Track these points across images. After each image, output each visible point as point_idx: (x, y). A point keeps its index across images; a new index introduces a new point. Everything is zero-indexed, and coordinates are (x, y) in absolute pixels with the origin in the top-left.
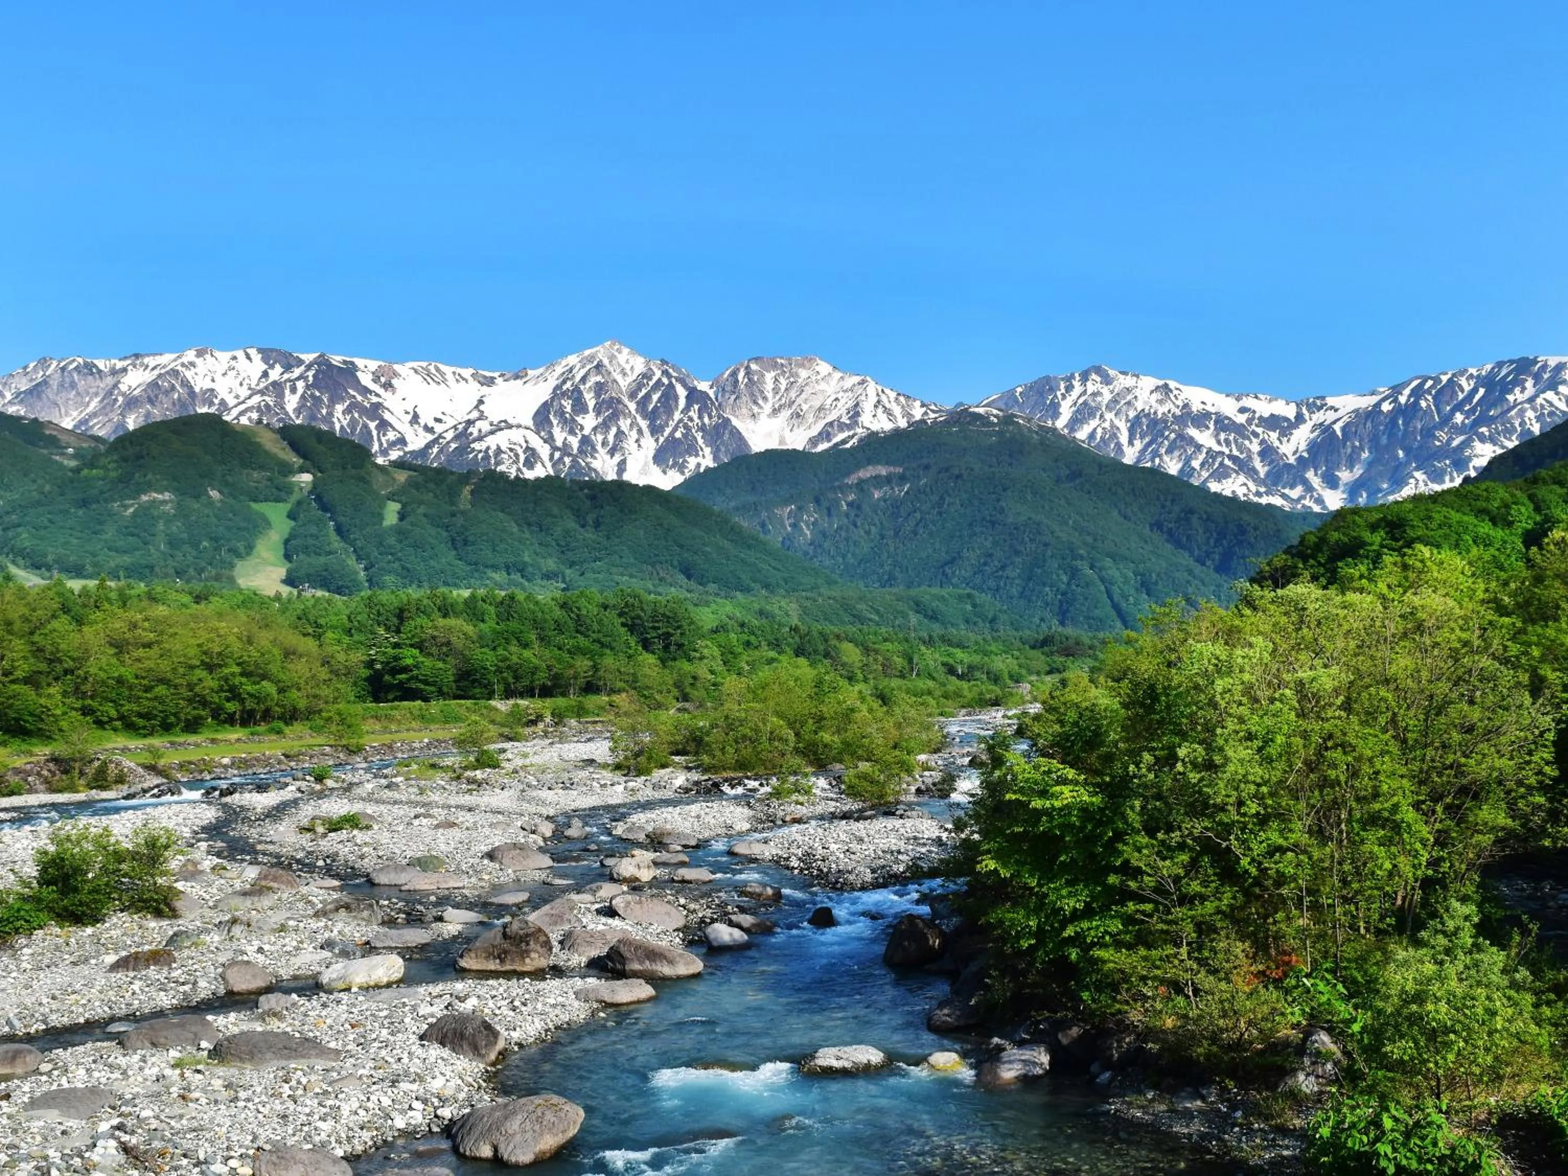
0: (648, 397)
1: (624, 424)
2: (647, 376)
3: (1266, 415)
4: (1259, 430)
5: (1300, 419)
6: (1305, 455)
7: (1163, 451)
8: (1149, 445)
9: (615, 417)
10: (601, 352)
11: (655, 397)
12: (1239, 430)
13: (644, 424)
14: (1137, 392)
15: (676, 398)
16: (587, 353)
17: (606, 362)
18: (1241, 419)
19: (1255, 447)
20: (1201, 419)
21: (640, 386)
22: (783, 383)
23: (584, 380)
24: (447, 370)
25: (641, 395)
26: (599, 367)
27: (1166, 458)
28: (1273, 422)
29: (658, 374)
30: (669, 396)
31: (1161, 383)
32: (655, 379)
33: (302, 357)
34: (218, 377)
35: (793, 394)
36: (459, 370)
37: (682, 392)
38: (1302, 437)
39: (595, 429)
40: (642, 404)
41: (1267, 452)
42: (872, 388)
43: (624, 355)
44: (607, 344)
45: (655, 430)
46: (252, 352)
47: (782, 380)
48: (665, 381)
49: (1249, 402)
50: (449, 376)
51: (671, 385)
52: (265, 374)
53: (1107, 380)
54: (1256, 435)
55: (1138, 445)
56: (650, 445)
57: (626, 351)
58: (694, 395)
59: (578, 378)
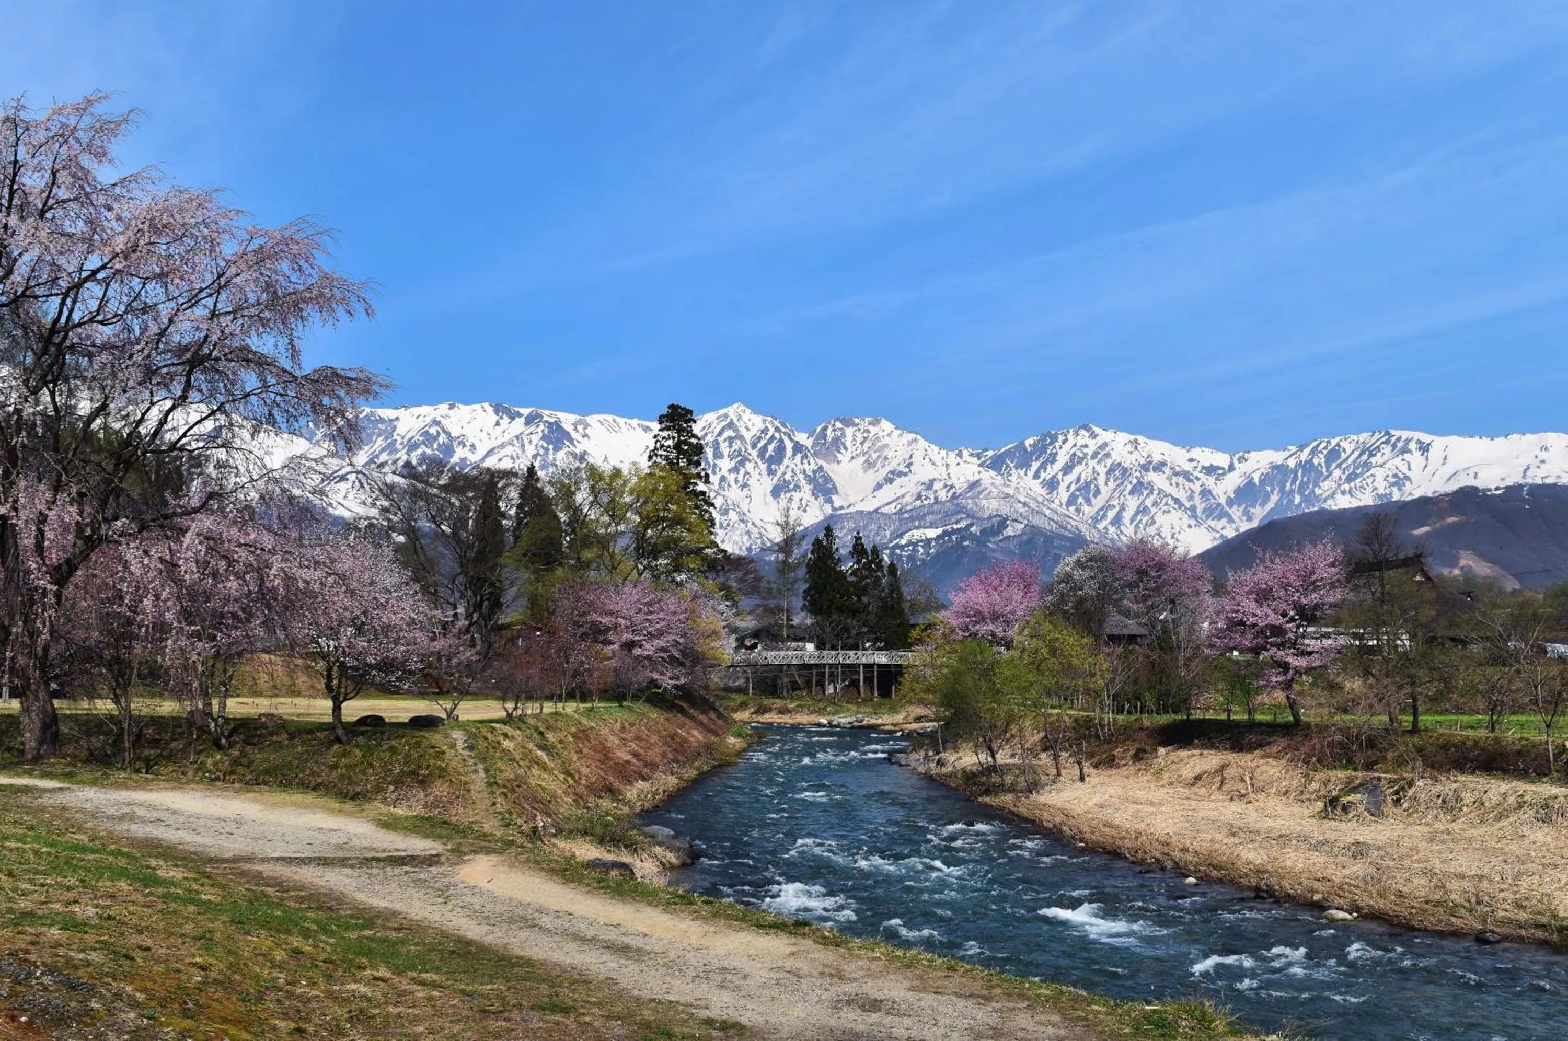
0: (765, 448)
1: (749, 466)
2: (765, 431)
3: (1207, 465)
4: (1200, 475)
5: (1231, 468)
6: (1233, 496)
7: (1126, 492)
8: (1118, 485)
9: (742, 463)
10: (732, 411)
11: (771, 448)
12: (1186, 475)
13: (763, 467)
14: (1113, 445)
15: (784, 449)
16: (721, 412)
17: (735, 420)
18: (1188, 467)
19: (1197, 488)
20: (1160, 467)
21: (759, 438)
22: (859, 438)
23: (720, 434)
24: (621, 421)
25: (760, 445)
26: (731, 425)
27: (1129, 497)
28: (1210, 470)
29: (772, 430)
30: (781, 449)
31: (1132, 438)
32: (770, 434)
33: (522, 411)
34: (465, 425)
35: (866, 445)
36: (629, 421)
37: (789, 445)
38: (1232, 482)
39: (730, 471)
40: (762, 453)
41: (1206, 493)
42: (923, 443)
43: (748, 415)
44: (735, 406)
45: (771, 472)
46: (486, 405)
47: (858, 434)
48: (777, 435)
49: (1196, 453)
50: (622, 425)
51: (781, 441)
52: (498, 424)
53: (1093, 436)
54: (1198, 479)
55: (1112, 485)
56: (769, 483)
57: (748, 411)
58: (797, 448)
59: (716, 432)
